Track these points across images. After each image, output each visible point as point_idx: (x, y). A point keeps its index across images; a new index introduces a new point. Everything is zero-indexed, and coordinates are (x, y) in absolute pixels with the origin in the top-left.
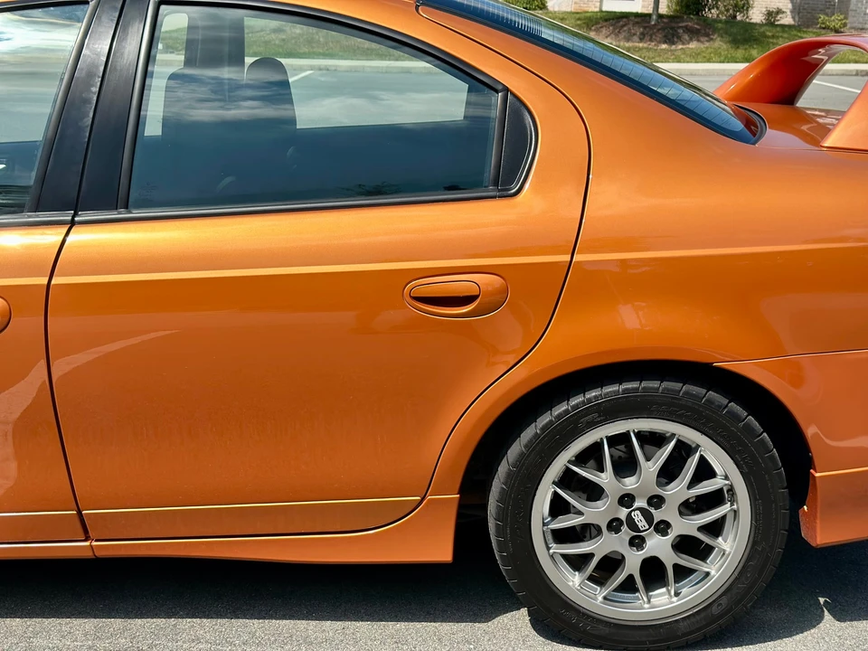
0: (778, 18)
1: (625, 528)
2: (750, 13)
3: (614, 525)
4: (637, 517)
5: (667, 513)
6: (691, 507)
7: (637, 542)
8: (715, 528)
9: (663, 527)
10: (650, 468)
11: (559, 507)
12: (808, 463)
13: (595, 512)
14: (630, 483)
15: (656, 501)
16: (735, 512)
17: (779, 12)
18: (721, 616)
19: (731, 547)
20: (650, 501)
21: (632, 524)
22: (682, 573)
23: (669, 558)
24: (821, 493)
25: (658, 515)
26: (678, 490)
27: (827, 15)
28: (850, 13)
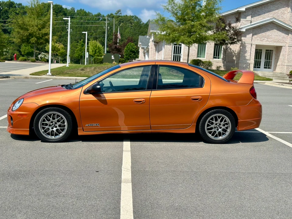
0: (220, 68)
1: (216, 128)
2: (212, 67)
3: (215, 128)
4: (218, 126)
5: (221, 126)
6: (224, 125)
7: (218, 130)
8: (227, 128)
9: (221, 128)
10: (219, 120)
11: (208, 125)
12: (238, 120)
13: (212, 126)
14: (217, 122)
15: (220, 124)
16: (229, 126)
17: (220, 67)
18: (228, 139)
19: (229, 130)
20: (219, 124)
21: (217, 128)
22: (223, 134)
23: (222, 132)
24: (239, 124)
25: (220, 126)
26: (223, 123)
27: (233, 68)
28: (239, 67)
